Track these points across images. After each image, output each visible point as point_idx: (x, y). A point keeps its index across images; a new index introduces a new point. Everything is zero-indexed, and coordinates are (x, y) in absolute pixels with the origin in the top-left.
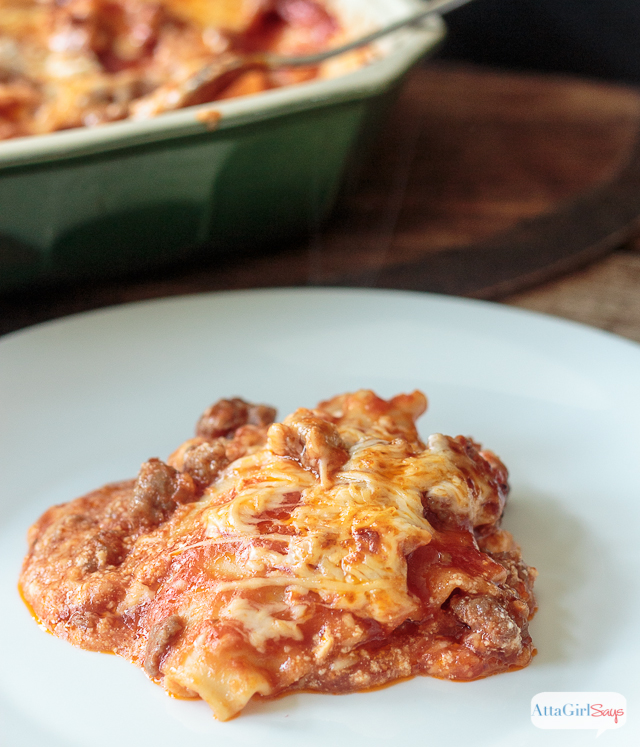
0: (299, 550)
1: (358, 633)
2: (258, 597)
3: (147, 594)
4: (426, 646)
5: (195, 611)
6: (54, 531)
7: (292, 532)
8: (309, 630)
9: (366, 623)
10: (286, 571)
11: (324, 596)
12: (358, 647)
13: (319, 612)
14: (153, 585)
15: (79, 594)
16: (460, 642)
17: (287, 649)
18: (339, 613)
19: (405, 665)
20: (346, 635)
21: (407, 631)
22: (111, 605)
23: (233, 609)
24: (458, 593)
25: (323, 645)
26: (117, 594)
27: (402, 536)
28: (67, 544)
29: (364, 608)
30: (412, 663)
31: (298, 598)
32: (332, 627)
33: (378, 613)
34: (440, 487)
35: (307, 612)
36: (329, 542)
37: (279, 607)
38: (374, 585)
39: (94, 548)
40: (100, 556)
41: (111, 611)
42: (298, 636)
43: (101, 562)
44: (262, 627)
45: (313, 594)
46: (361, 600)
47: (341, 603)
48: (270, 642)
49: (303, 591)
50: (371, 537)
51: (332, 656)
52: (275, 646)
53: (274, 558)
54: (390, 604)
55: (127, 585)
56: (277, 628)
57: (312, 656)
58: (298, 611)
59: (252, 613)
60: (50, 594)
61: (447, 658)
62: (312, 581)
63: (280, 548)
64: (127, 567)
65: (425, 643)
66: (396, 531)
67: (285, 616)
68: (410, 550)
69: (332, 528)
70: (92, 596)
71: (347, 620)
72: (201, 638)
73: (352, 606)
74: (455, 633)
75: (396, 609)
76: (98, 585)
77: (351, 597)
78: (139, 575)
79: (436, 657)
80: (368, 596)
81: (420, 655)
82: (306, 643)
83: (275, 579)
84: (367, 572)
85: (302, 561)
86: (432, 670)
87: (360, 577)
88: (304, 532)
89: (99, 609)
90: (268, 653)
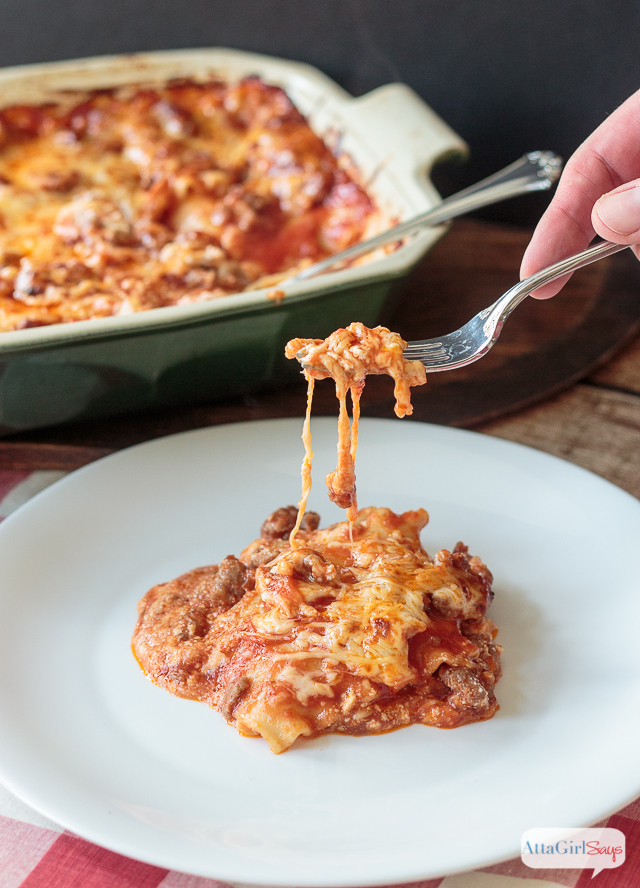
0: (333, 633)
1: (373, 693)
2: (303, 666)
3: (224, 660)
4: (421, 703)
5: (259, 674)
6: (157, 606)
7: (328, 620)
8: (338, 691)
9: (378, 686)
10: (324, 648)
11: (349, 666)
12: (373, 703)
13: (346, 677)
14: (229, 653)
15: (176, 657)
16: (445, 700)
17: (322, 704)
18: (360, 679)
19: (406, 716)
20: (365, 694)
21: (407, 692)
22: (197, 666)
23: (286, 674)
24: (444, 666)
25: (348, 701)
26: (202, 658)
27: (406, 625)
28: (167, 617)
29: (377, 676)
30: (411, 715)
31: (332, 667)
32: (355, 689)
33: (387, 680)
34: (442, 590)
35: (337, 678)
36: (354, 628)
37: (318, 673)
38: (385, 660)
39: (187, 622)
40: (191, 628)
41: (198, 670)
42: (331, 694)
43: (191, 633)
44: (306, 688)
45: (342, 665)
46: (375, 670)
47: (363, 672)
48: (311, 699)
49: (335, 663)
50: (384, 625)
51: (354, 709)
52: (314, 701)
53: (315, 638)
54: (396, 675)
55: (209, 652)
56: (316, 689)
57: (341, 709)
58: (331, 677)
59: (299, 677)
60: (155, 654)
61: (435, 712)
62: (342, 656)
63: (320, 632)
64: (209, 639)
65: (420, 701)
66: (402, 622)
67: (321, 680)
68: (411, 635)
69: (357, 618)
70: (185, 659)
71: (366, 684)
72: (262, 694)
73: (369, 675)
74: (442, 694)
75: (400, 677)
76: (188, 651)
77: (369, 668)
78: (218, 646)
79: (428, 711)
80: (380, 667)
81: (417, 709)
82: (336, 699)
83: (315, 653)
84: (381, 651)
85: (335, 641)
86: (425, 720)
87: (375, 654)
88: (336, 620)
89: (189, 668)
90: (310, 706)
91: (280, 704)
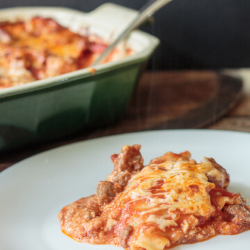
0: (169, 197)
1: (197, 221)
2: (159, 214)
3: (115, 222)
4: (219, 224)
5: (136, 222)
7: (164, 191)
8: (179, 222)
9: (199, 217)
10: (166, 204)
11: (182, 209)
12: (197, 226)
13: (182, 216)
14: (117, 218)
15: (88, 227)
16: (230, 221)
17: (173, 229)
18: (188, 215)
19: (213, 231)
20: (193, 222)
21: (211, 220)
22: (102, 228)
23: (151, 219)
24: (227, 205)
25: (185, 227)
26: (104, 224)
27: (206, 186)
28: (78, 214)
29: (197, 212)
30: (215, 230)
31: (174, 212)
32: (187, 220)
33: (202, 213)
34: (212, 171)
35: (177, 216)
36: (180, 191)
37: (167, 216)
38: (200, 203)
39: (90, 212)
40: (93, 214)
41: (102, 230)
42: (176, 225)
43: (94, 216)
44: (163, 223)
45: (178, 210)
46: (196, 209)
47: (189, 211)
48: (167, 228)
49: (174, 209)
50: (194, 188)
51: (189, 230)
52: (169, 229)
53: (161, 200)
54: (206, 210)
55: (106, 220)
56: (168, 223)
57: (182, 231)
58: (174, 216)
59: (158, 219)
60: (77, 229)
61: (227, 227)
62: (177, 205)
63: (163, 197)
64: (103, 216)
65: (218, 223)
66: (203, 185)
67: (170, 218)
68: (209, 190)
69: (179, 187)
70: (95, 225)
71: (192, 217)
72: (141, 230)
73: (193, 212)
74: (228, 218)
75: (208, 210)
76: (96, 222)
77: (192, 208)
78: (110, 216)
79: (223, 227)
80: (198, 207)
81: (217, 228)
82: (179, 227)
83: (163, 207)
84: (196, 199)
85: (172, 199)
86: (223, 232)
87: (194, 201)
88: (169, 190)
89: (98, 230)
90: (167, 232)
91: (152, 232)
